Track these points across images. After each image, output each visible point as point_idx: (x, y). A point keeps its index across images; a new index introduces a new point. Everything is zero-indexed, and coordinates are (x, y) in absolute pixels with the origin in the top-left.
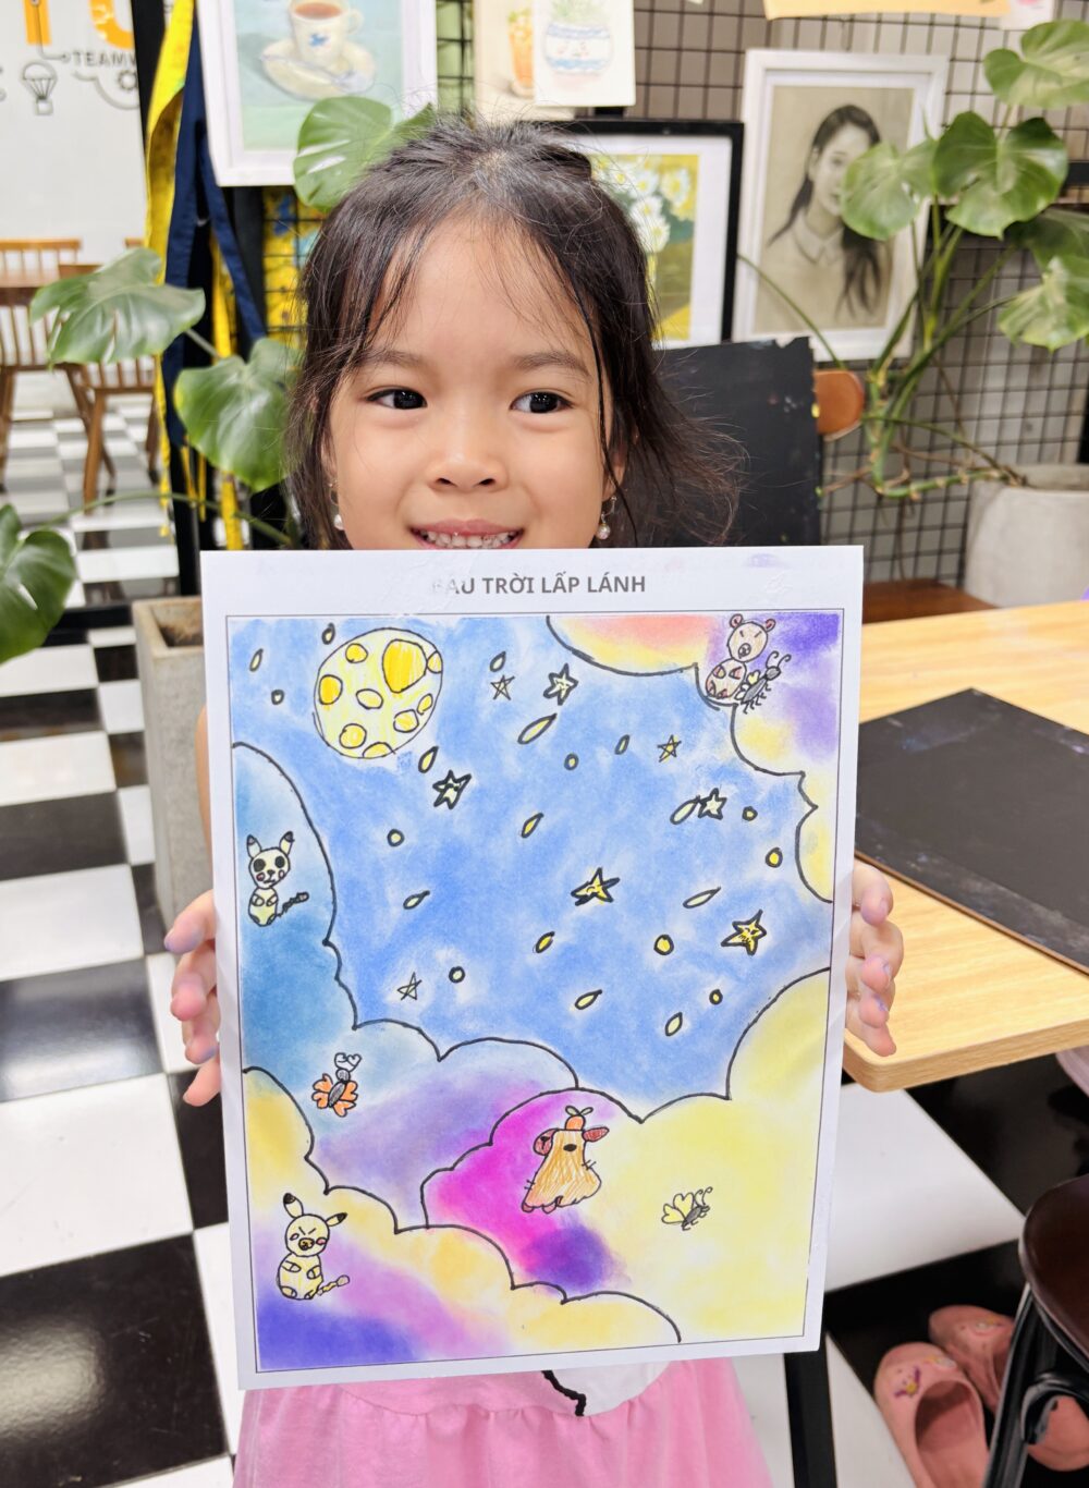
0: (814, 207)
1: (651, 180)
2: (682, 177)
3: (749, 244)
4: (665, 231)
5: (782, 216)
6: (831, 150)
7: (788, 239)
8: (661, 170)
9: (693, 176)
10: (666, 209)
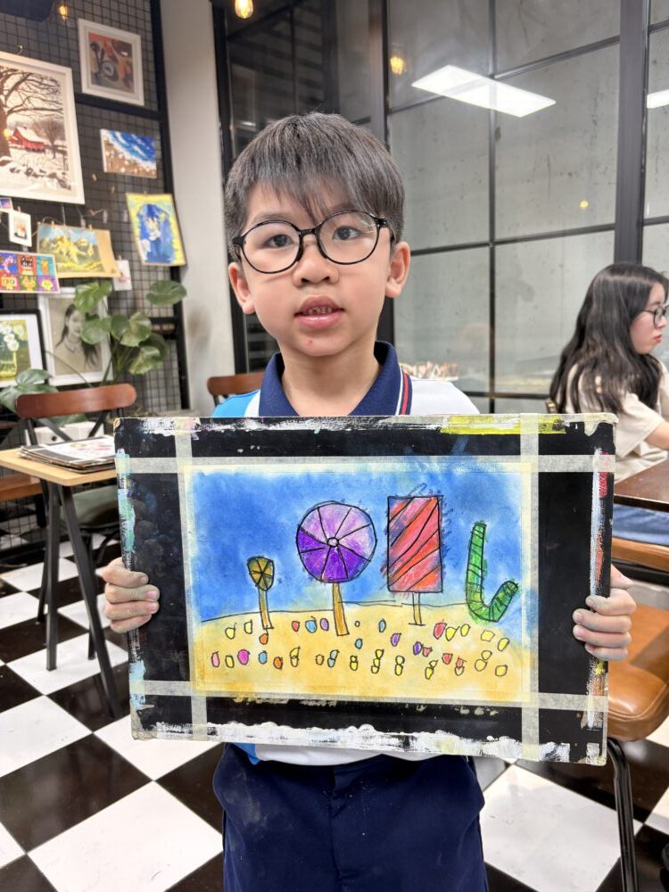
0: (70, 335)
1: (10, 329)
2: (21, 327)
3: (49, 346)
4: (17, 346)
5: (59, 338)
6: (72, 317)
7: (62, 345)
8: (12, 325)
9: (24, 326)
10: (16, 337)
